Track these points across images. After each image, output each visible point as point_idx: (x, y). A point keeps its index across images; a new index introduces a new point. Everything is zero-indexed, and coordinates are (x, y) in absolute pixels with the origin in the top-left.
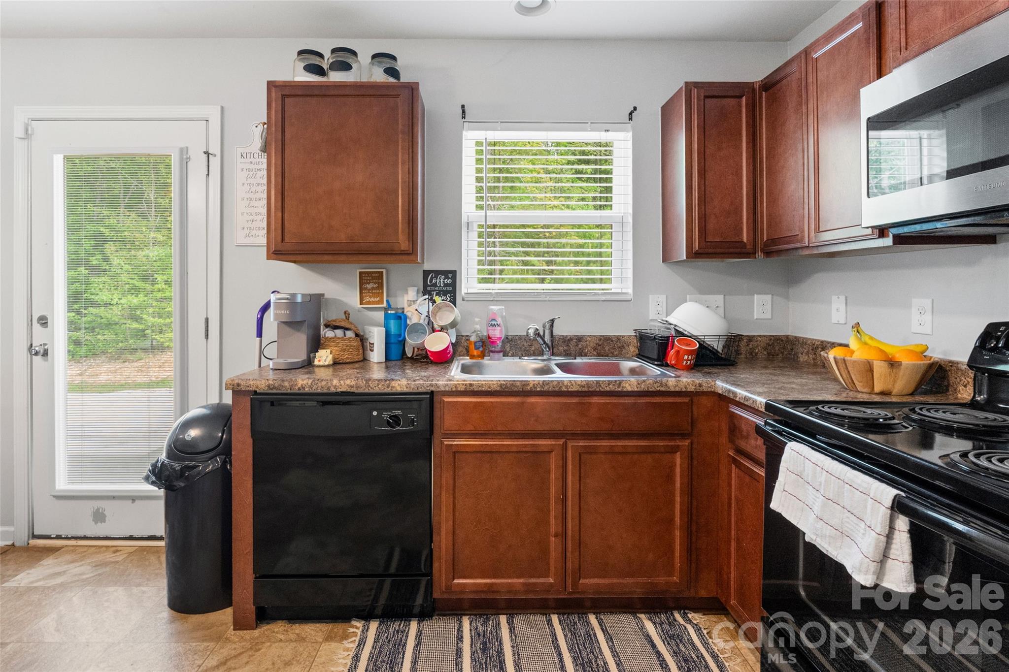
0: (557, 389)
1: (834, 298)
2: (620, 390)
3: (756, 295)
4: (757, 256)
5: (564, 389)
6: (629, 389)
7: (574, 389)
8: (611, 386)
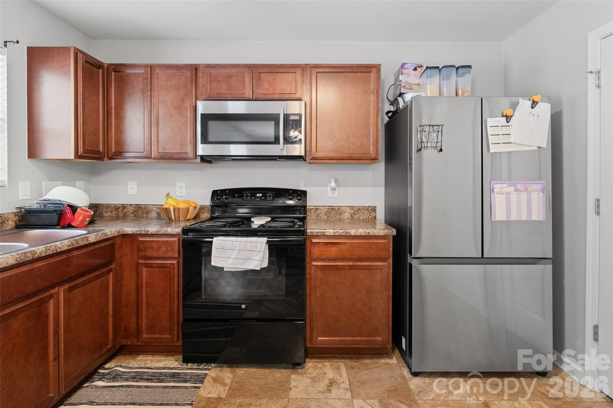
0: (55, 252)
1: (129, 183)
2: (88, 243)
3: (77, 181)
4: (104, 160)
5: (59, 250)
6: (92, 241)
7: (65, 249)
8: (83, 242)
